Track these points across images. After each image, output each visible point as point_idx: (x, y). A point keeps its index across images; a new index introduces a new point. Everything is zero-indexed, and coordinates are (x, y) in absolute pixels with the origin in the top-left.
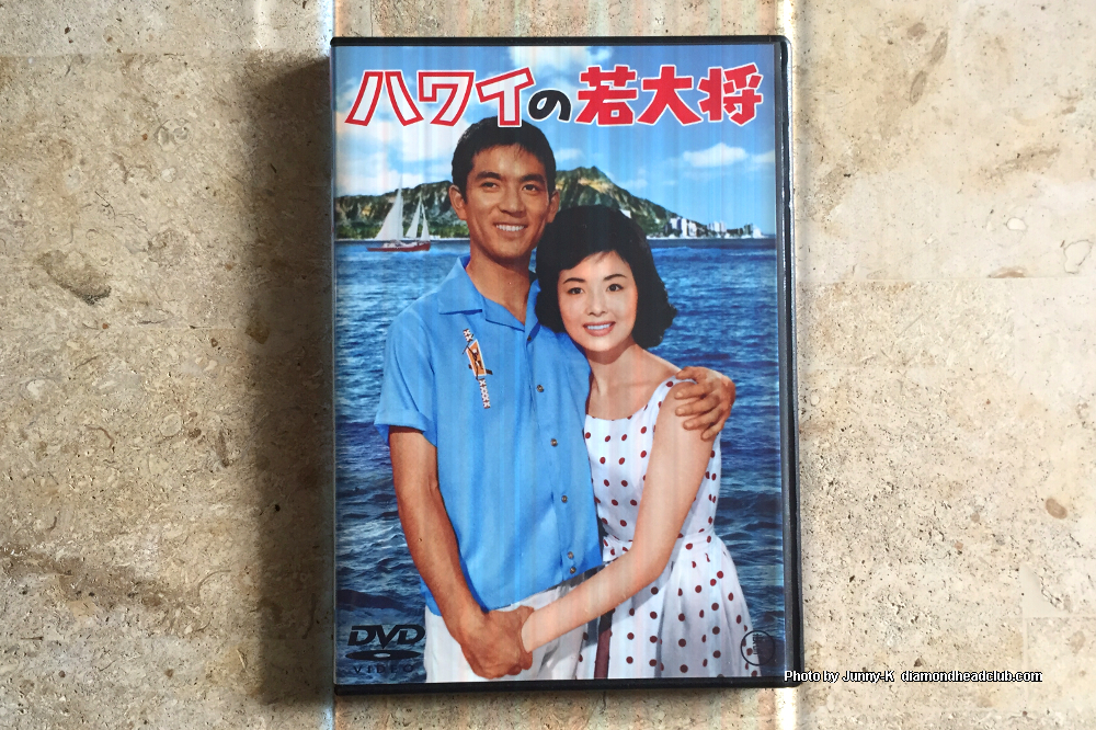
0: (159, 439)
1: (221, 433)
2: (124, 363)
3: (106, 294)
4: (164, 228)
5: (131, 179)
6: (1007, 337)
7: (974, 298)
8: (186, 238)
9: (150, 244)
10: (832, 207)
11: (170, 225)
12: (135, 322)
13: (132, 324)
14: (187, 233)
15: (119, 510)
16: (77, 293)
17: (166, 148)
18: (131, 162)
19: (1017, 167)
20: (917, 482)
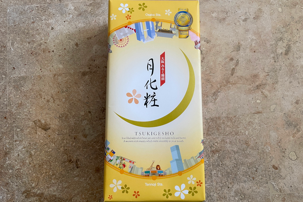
0: (62, 162)
1: (76, 160)
2: (53, 145)
3: (49, 128)
4: (63, 112)
5: (55, 102)
6: (259, 127)
7: (251, 119)
8: (68, 114)
9: (60, 116)
10: (216, 99)
11: (64, 112)
12: (56, 135)
13: (55, 135)
14: (68, 113)
15: (52, 180)
16: (43, 129)
17: (63, 94)
18: (55, 98)
19: (257, 88)
20: (241, 163)
